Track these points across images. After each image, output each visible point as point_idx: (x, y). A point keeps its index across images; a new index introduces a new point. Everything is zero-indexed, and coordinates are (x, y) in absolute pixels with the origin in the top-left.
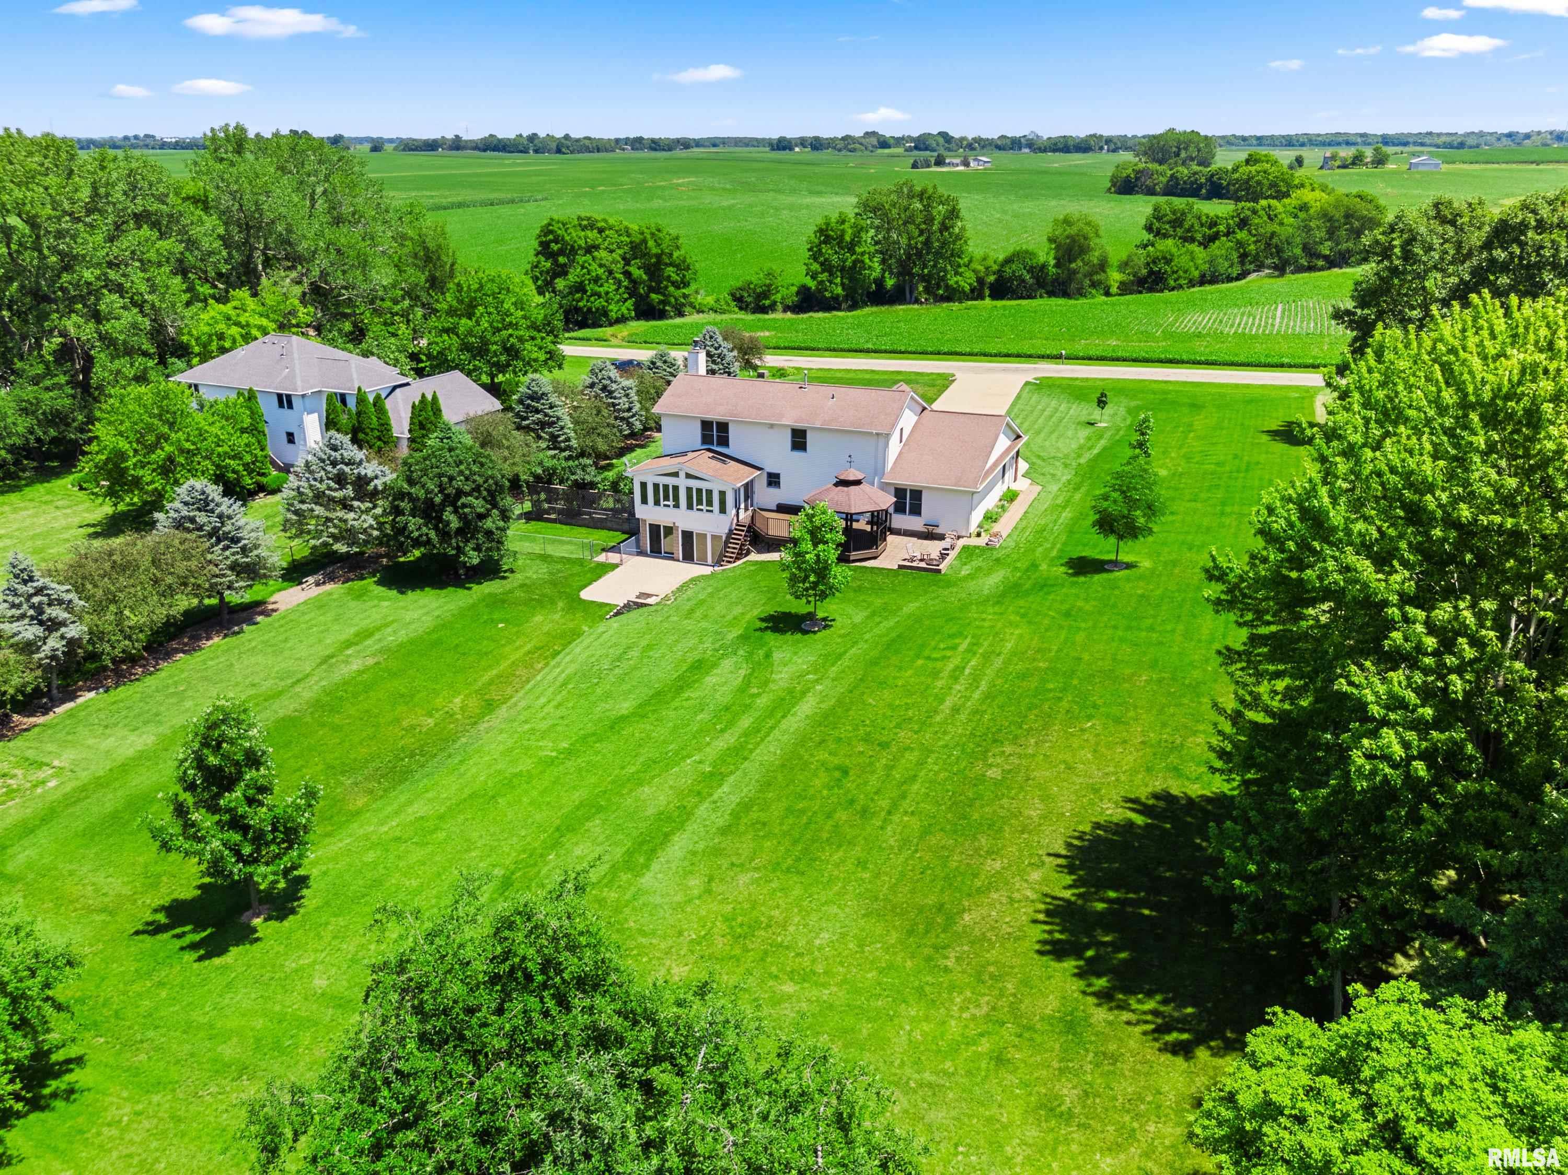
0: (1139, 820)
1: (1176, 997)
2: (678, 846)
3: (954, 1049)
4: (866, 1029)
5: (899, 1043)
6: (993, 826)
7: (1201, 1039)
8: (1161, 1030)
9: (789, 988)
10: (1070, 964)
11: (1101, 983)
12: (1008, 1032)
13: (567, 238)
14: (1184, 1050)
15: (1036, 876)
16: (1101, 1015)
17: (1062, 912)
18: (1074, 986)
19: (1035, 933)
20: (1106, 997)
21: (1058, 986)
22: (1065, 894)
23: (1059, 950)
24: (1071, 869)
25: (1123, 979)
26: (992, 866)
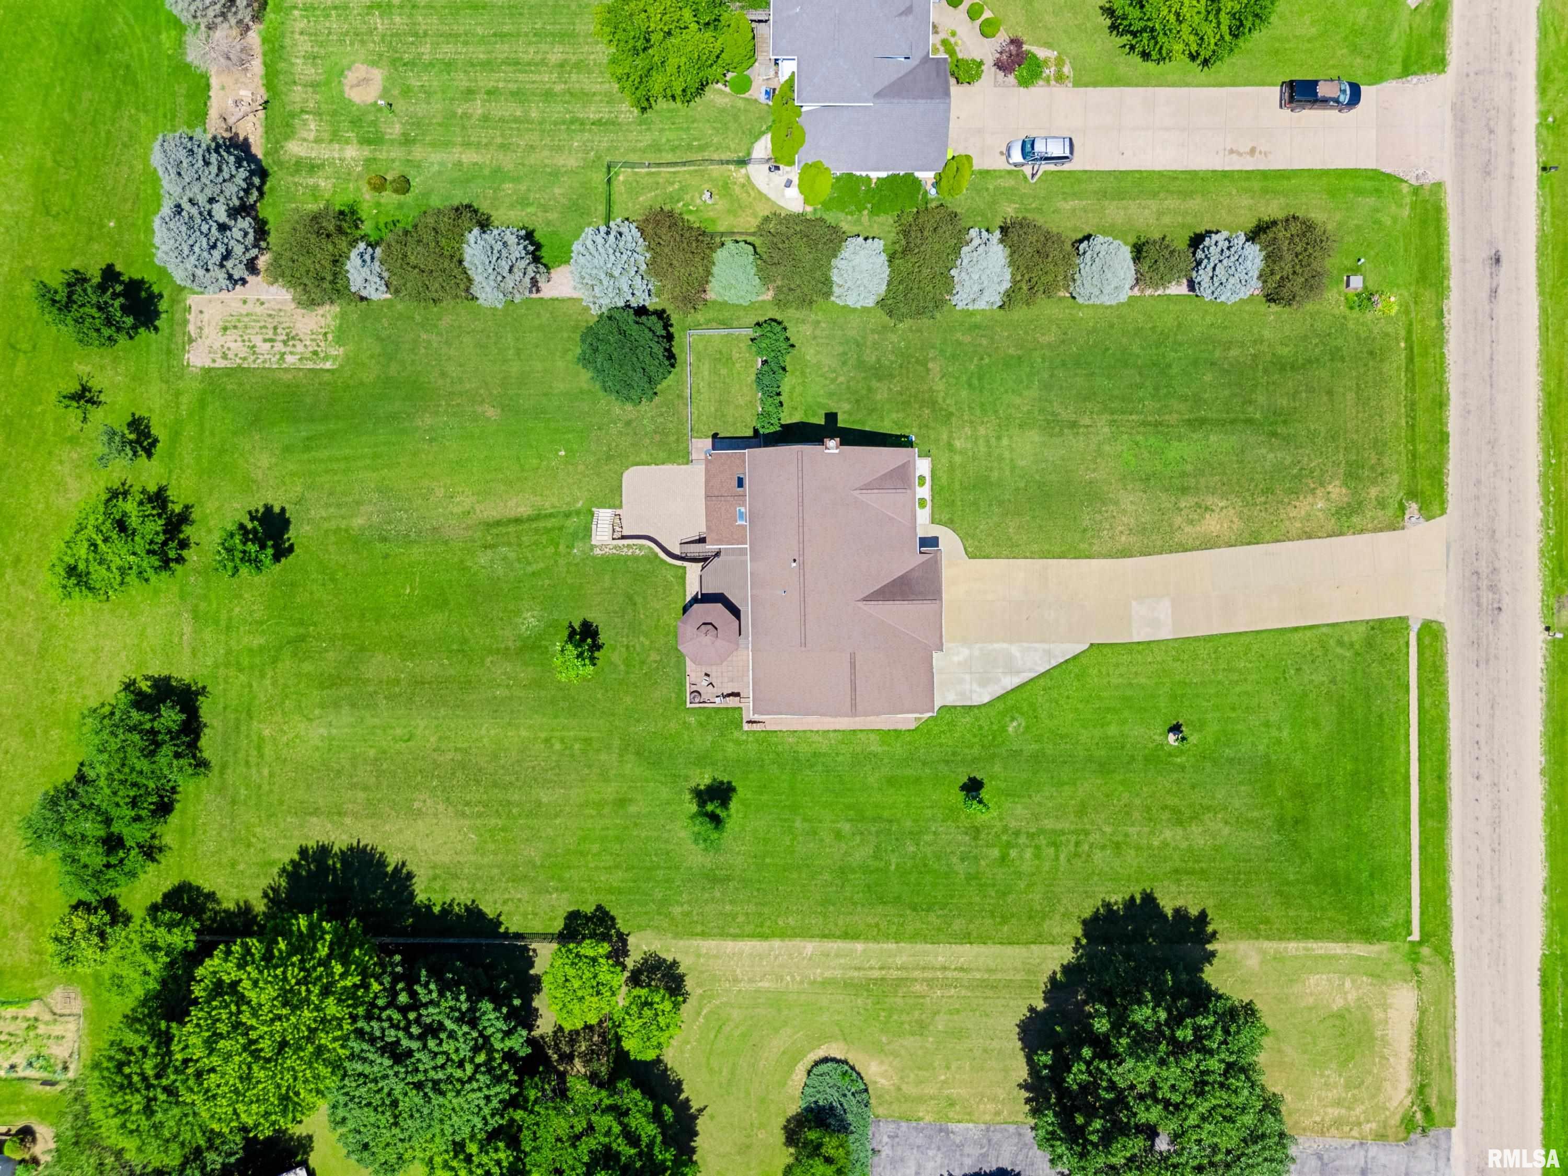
1: (287, 890)
6: (376, 815)
7: (270, 900)
8: (272, 889)
10: (296, 857)
11: (290, 868)
12: (261, 846)
14: (266, 895)
16: (275, 870)
17: (324, 851)
18: (287, 860)
19: (311, 844)
20: (284, 870)
21: (287, 855)
22: (336, 849)
23: (303, 852)
24: (351, 849)
25: (293, 873)
26: (348, 821)
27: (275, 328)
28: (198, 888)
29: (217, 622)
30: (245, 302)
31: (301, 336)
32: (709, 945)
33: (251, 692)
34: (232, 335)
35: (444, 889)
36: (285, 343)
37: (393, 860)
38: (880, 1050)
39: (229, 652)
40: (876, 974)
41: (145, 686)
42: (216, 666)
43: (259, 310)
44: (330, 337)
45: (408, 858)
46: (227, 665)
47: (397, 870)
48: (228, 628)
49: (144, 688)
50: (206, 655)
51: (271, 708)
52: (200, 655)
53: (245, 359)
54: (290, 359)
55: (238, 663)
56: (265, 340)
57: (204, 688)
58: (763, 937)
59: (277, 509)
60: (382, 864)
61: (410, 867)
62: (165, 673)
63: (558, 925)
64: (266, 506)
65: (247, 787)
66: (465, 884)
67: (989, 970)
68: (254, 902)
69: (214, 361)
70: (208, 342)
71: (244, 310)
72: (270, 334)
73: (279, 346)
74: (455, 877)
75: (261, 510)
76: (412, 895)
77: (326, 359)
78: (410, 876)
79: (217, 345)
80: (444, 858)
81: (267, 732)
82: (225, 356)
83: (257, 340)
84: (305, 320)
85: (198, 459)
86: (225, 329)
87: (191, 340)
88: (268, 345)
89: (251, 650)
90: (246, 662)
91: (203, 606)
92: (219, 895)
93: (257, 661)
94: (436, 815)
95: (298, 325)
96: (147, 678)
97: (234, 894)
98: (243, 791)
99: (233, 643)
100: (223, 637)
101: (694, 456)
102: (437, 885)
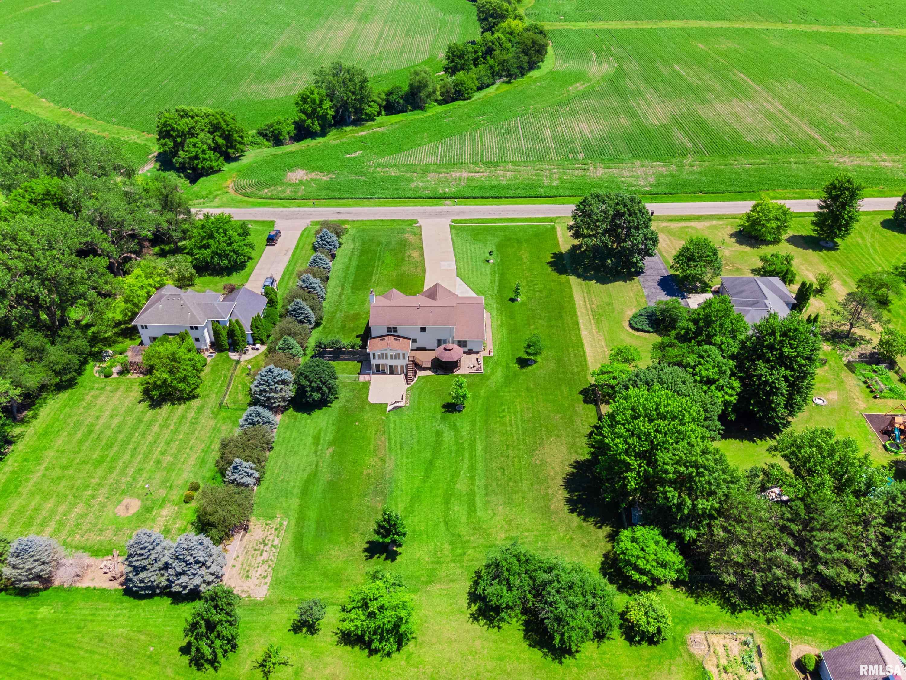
0: (575, 471)
1: (596, 516)
2: (478, 501)
3: (563, 539)
4: (546, 539)
5: (554, 541)
6: (546, 479)
7: (602, 525)
8: (596, 525)
9: (527, 534)
10: (575, 514)
11: (582, 517)
12: (571, 532)
13: (179, 128)
14: (600, 527)
15: (560, 492)
16: (585, 524)
17: (569, 501)
18: (578, 519)
19: (566, 507)
20: (584, 520)
21: (575, 519)
22: (568, 496)
23: (572, 511)
24: (566, 489)
25: (586, 515)
26: (550, 492)
27: (255, 550)
28: (602, 564)
29: (434, 569)
30: (234, 566)
31: (264, 537)
32: (590, 360)
33: (478, 547)
34: (252, 573)
35: (582, 448)
36: (265, 545)
37: (570, 470)
38: (622, 312)
39: (453, 561)
40: (591, 317)
41: (474, 608)
42: (462, 567)
43: (241, 559)
44: (269, 522)
45: (567, 463)
46: (461, 561)
47: (575, 467)
48: (438, 563)
49: (476, 608)
50: (455, 574)
51: (488, 535)
52: (455, 578)
53: (269, 566)
54: (276, 542)
55: (460, 555)
56: (261, 555)
57: (476, 572)
58: (582, 345)
59: (367, 546)
60: (572, 474)
61: (572, 462)
62: (466, 596)
63: (592, 407)
64: (364, 552)
65: (537, 542)
66: (578, 440)
67: (583, 292)
68: (605, 533)
69: (266, 584)
70: (253, 587)
71: (238, 566)
72: (259, 553)
73: (266, 548)
74: (574, 444)
75: (366, 554)
76: (588, 460)
77: (281, 524)
78: (577, 462)
79: (257, 582)
80: (565, 450)
81: (503, 536)
82: (265, 577)
83: (260, 559)
84: (255, 535)
85: (326, 588)
86: (247, 577)
87: (249, 596)
88: (265, 554)
89: (452, 549)
90: (460, 551)
91: (423, 579)
92: (604, 552)
93: (459, 545)
94: (544, 454)
95: (257, 538)
96: (469, 607)
97: (602, 544)
98: (539, 544)
99: (448, 559)
100: (444, 565)
101: (367, 380)
102: (580, 451)
